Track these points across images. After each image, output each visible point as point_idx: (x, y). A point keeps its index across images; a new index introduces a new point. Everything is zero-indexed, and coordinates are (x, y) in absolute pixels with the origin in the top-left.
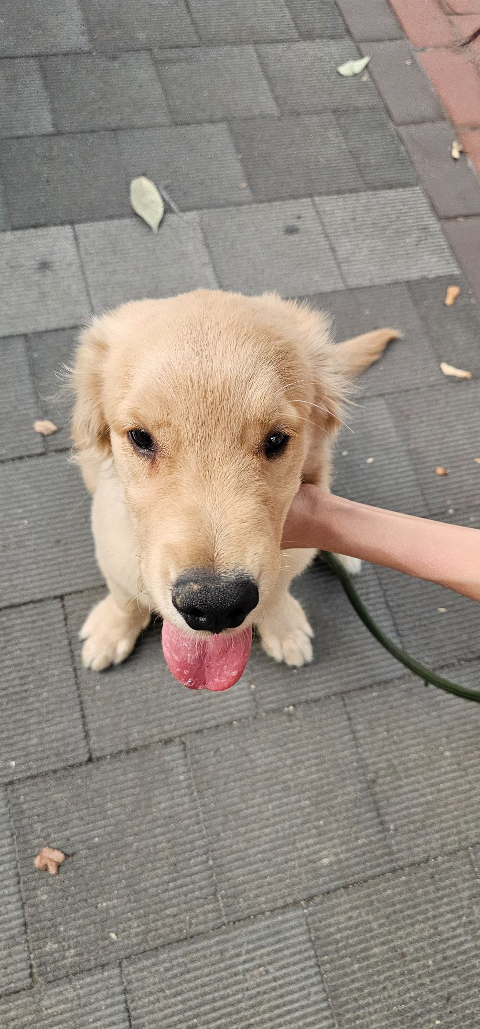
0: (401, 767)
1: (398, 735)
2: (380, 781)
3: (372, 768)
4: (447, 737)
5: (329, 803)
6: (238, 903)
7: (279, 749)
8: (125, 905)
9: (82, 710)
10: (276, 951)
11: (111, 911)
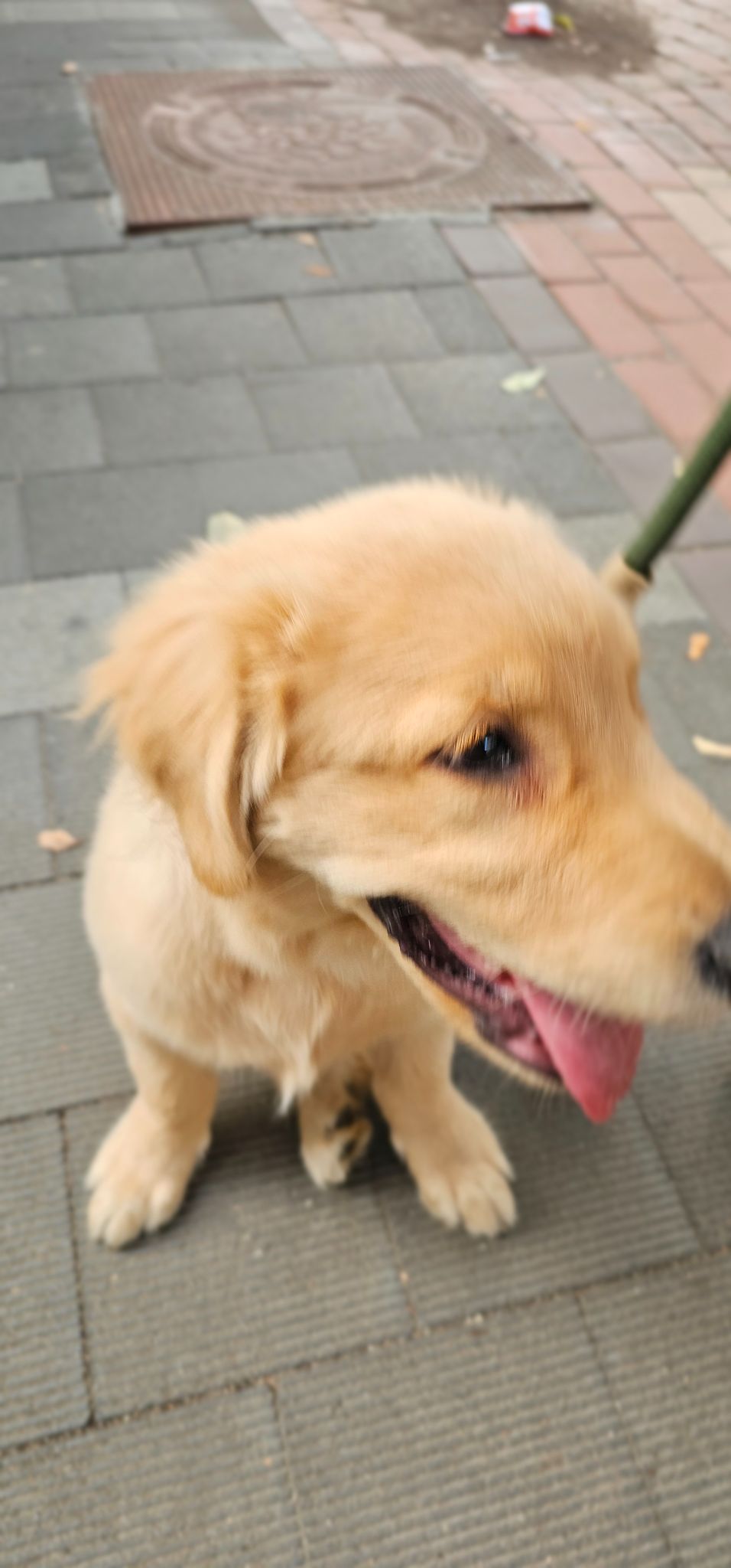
0: (703, 1442)
1: (690, 1373)
3: (645, 1444)
5: (565, 1519)
7: (458, 1403)
9: (82, 1321)
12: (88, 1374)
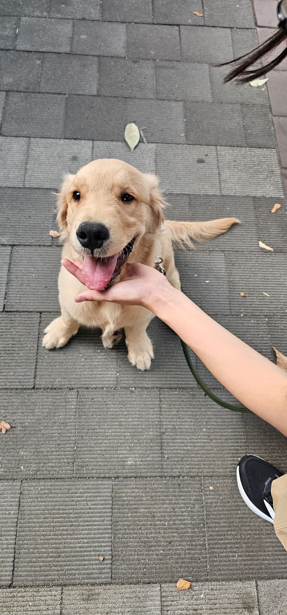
0: (180, 430)
1: (182, 415)
2: (167, 434)
3: (164, 427)
4: (207, 422)
5: (139, 437)
6: (83, 470)
7: (122, 406)
8: (31, 456)
9: (36, 365)
10: (93, 497)
11: (24, 457)
12: (35, 377)
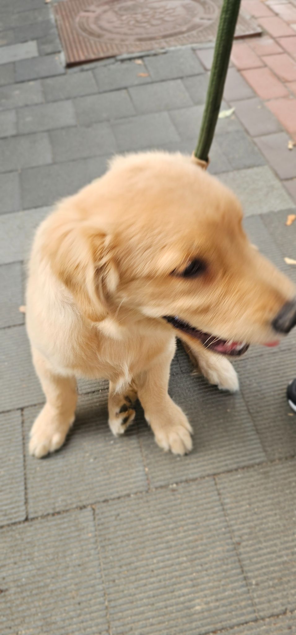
1: (258, 507)
2: (244, 544)
3: (237, 533)
5: (202, 560)
9: (25, 484)
12: (26, 503)
